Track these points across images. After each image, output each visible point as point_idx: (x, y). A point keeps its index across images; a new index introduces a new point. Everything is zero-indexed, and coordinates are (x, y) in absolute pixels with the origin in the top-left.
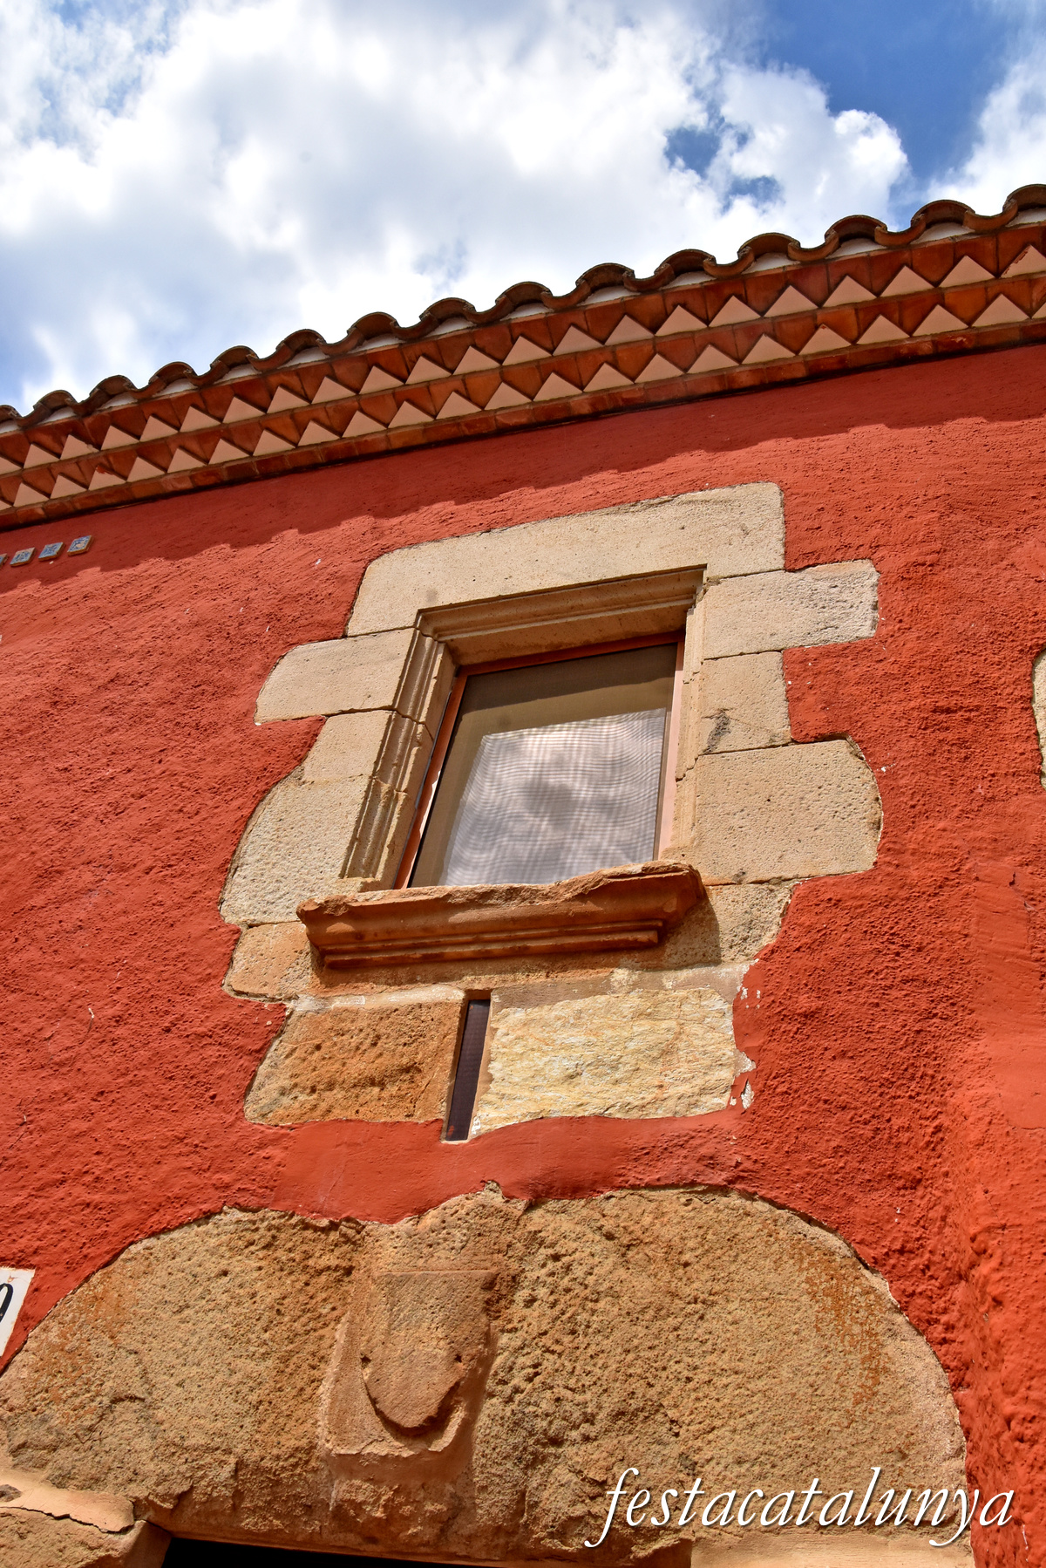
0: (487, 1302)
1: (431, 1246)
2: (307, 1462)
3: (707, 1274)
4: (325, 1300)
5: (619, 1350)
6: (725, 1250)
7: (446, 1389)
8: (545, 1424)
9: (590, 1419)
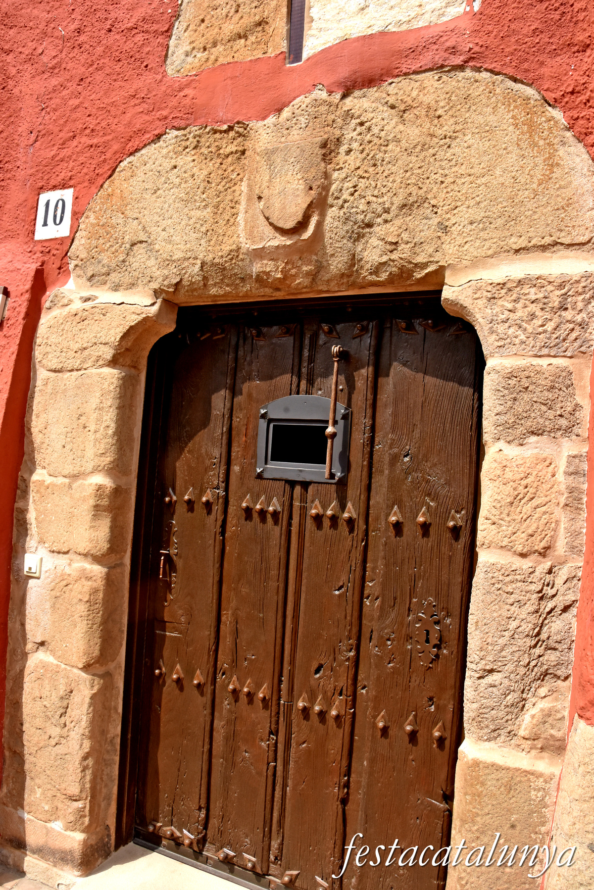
0: (324, 155)
1: (288, 129)
2: (237, 256)
3: (452, 121)
4: (233, 171)
5: (402, 171)
6: (462, 105)
7: (306, 205)
8: (362, 217)
9: (387, 211)
